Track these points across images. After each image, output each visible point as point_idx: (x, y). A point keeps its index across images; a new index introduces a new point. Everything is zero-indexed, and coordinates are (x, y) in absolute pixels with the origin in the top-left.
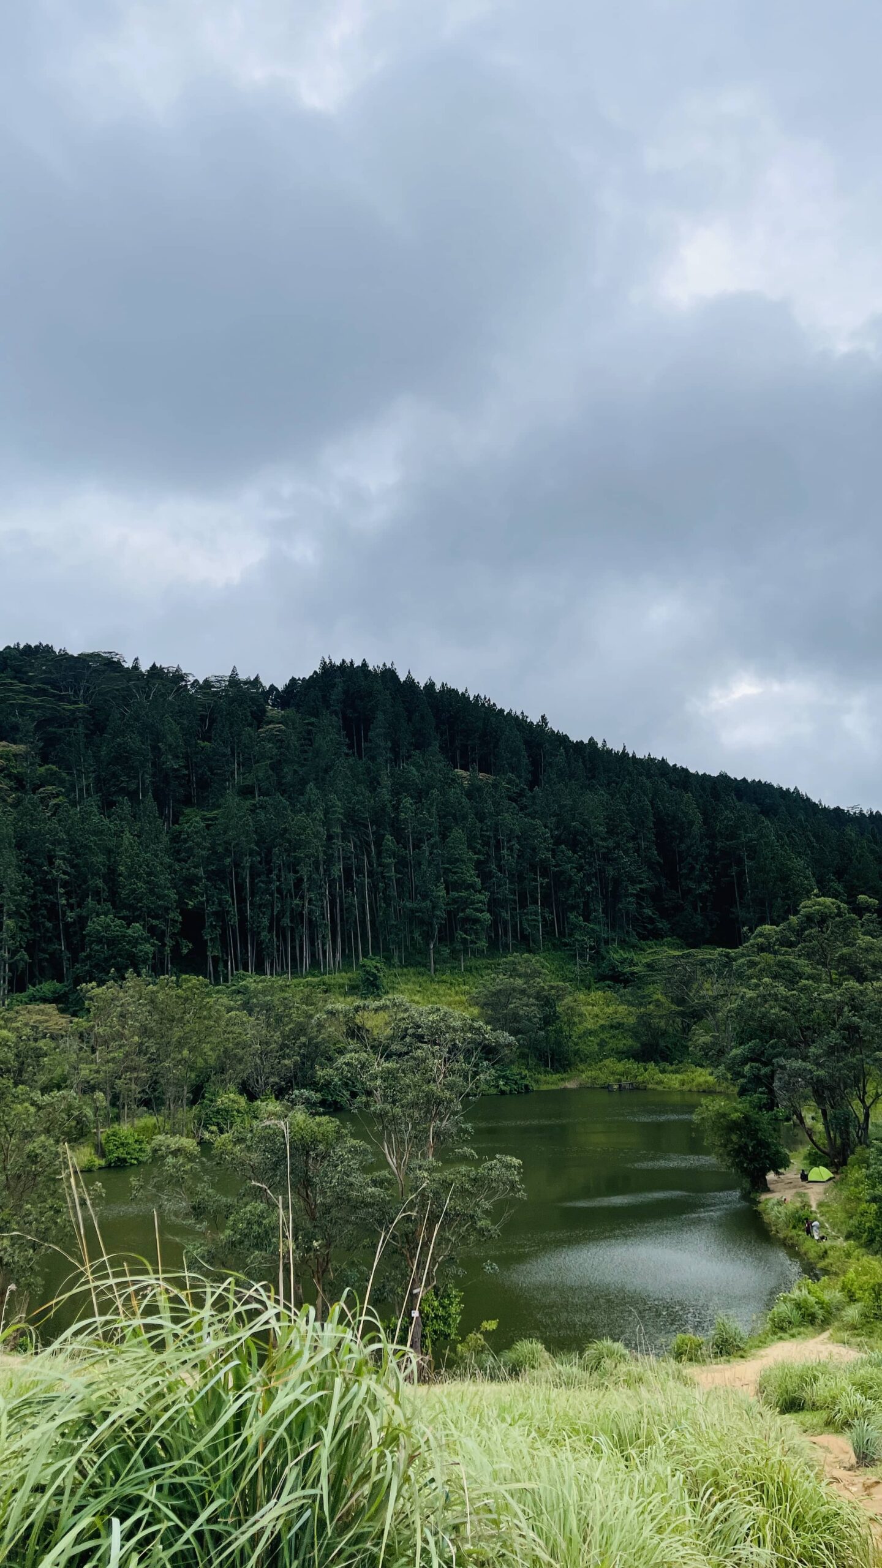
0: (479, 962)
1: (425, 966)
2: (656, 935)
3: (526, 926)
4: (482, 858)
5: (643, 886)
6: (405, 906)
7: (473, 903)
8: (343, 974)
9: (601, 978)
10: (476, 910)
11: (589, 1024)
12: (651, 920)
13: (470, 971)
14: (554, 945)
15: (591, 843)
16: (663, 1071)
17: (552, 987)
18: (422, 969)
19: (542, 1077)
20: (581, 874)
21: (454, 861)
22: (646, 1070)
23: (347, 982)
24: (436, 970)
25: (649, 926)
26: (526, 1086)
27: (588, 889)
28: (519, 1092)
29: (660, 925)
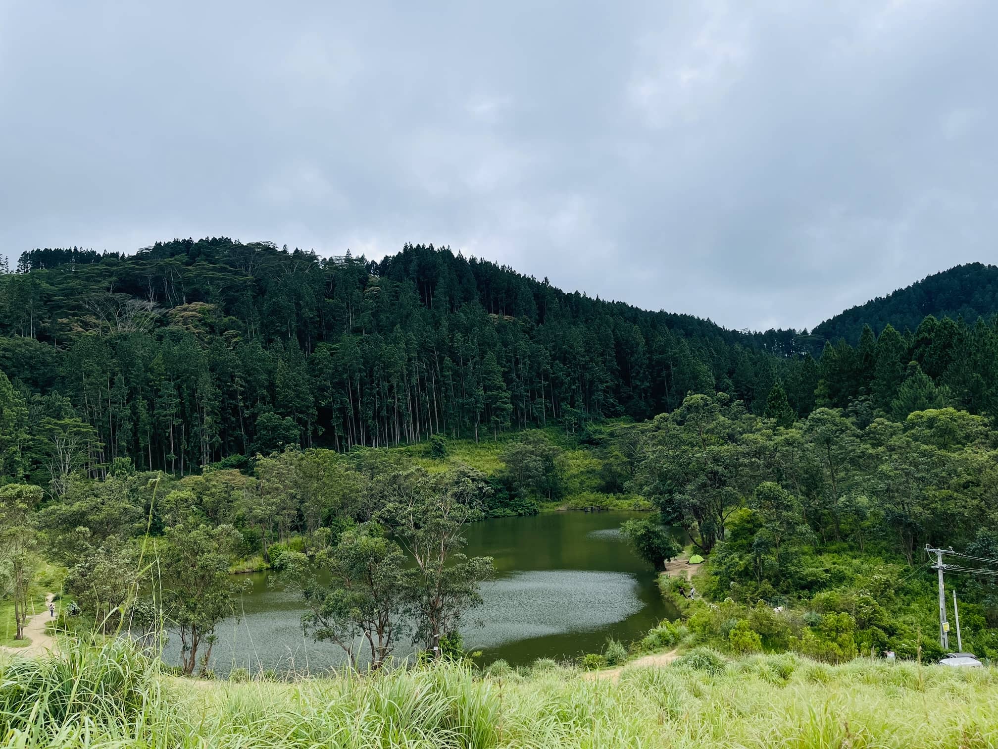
0: (506, 435)
1: (472, 438)
2: (616, 415)
3: (535, 411)
4: (506, 370)
5: (608, 384)
6: (458, 402)
7: (501, 398)
8: (421, 445)
9: (582, 442)
10: (502, 402)
11: (574, 471)
12: (613, 406)
13: (500, 441)
14: (552, 422)
15: (575, 358)
16: (618, 499)
17: (550, 449)
18: (470, 440)
19: (545, 504)
20: (569, 378)
21: (488, 373)
22: (608, 498)
23: (423, 449)
24: (479, 441)
25: (612, 409)
26: (535, 510)
27: (574, 387)
28: (530, 514)
29: (619, 408)
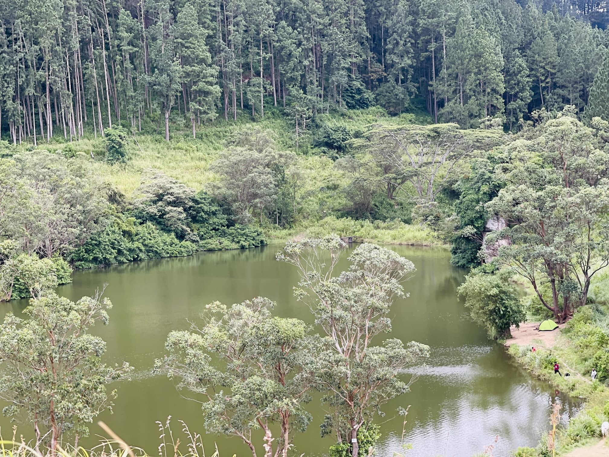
0: (208, 130)
1: (160, 133)
2: (363, 104)
3: (249, 96)
4: (211, 33)
5: (354, 60)
6: (143, 79)
7: (205, 77)
8: (86, 140)
9: (318, 145)
10: (207, 83)
12: (359, 91)
13: (201, 138)
14: (273, 113)
15: (309, 19)
18: (158, 137)
20: (300, 49)
21: (186, 36)
22: (362, 226)
23: (92, 149)
24: (171, 138)
25: (357, 97)
26: (262, 242)
27: (306, 63)
28: (256, 247)
29: (366, 96)
